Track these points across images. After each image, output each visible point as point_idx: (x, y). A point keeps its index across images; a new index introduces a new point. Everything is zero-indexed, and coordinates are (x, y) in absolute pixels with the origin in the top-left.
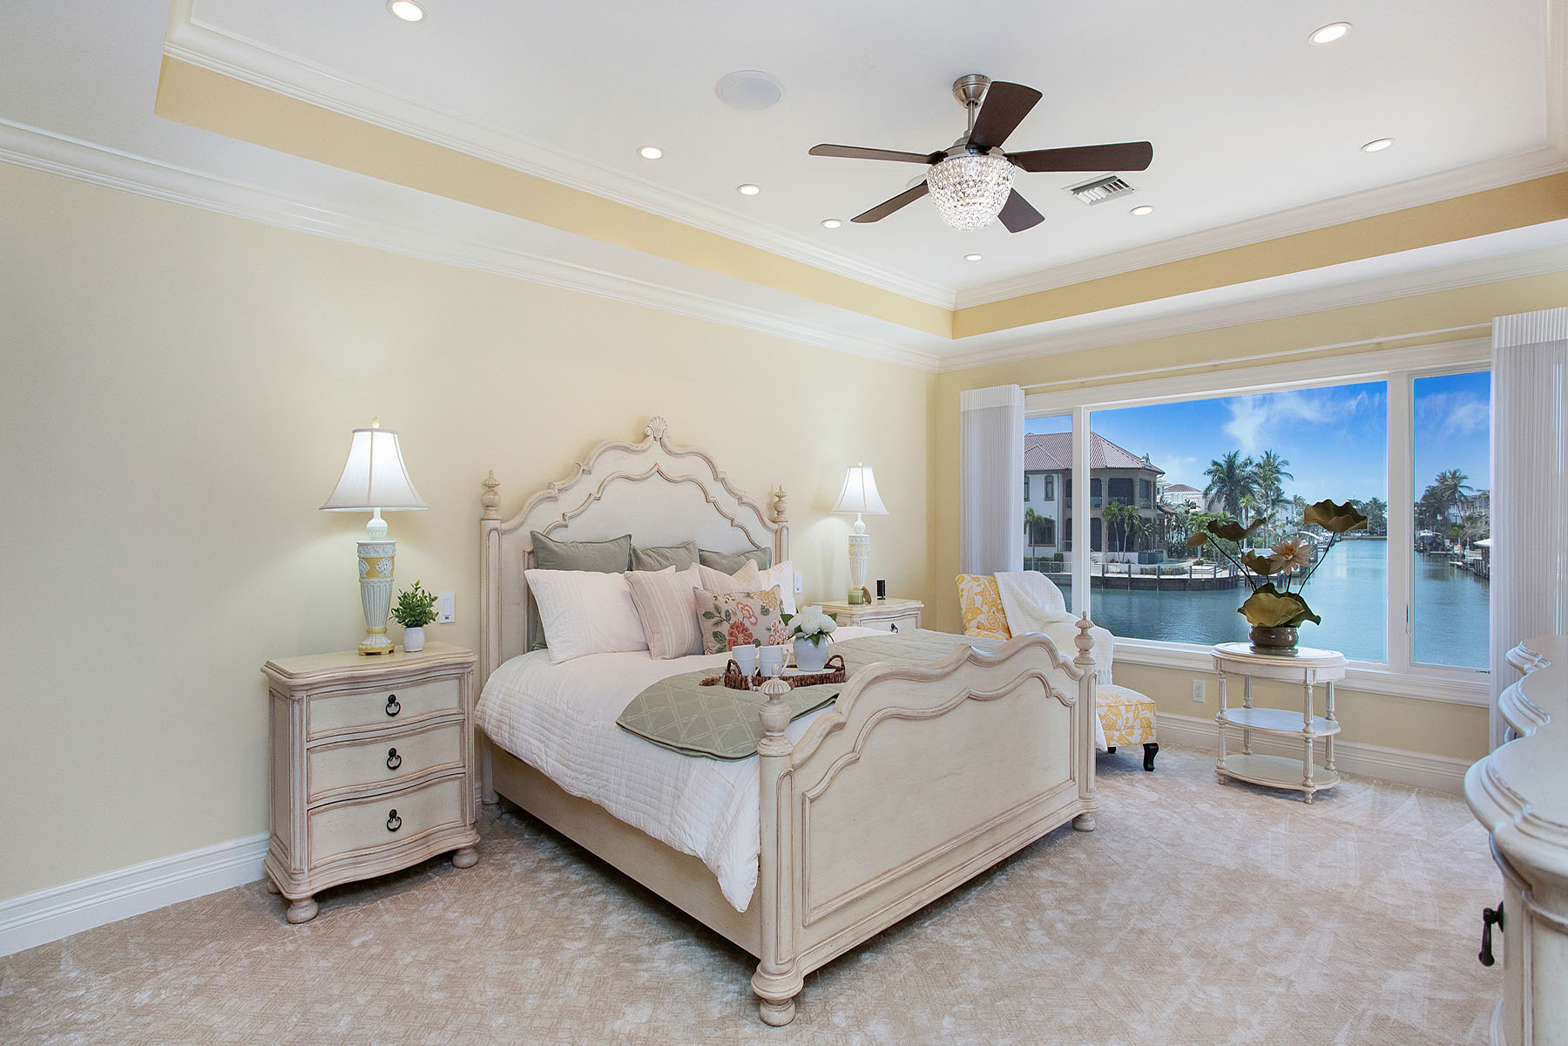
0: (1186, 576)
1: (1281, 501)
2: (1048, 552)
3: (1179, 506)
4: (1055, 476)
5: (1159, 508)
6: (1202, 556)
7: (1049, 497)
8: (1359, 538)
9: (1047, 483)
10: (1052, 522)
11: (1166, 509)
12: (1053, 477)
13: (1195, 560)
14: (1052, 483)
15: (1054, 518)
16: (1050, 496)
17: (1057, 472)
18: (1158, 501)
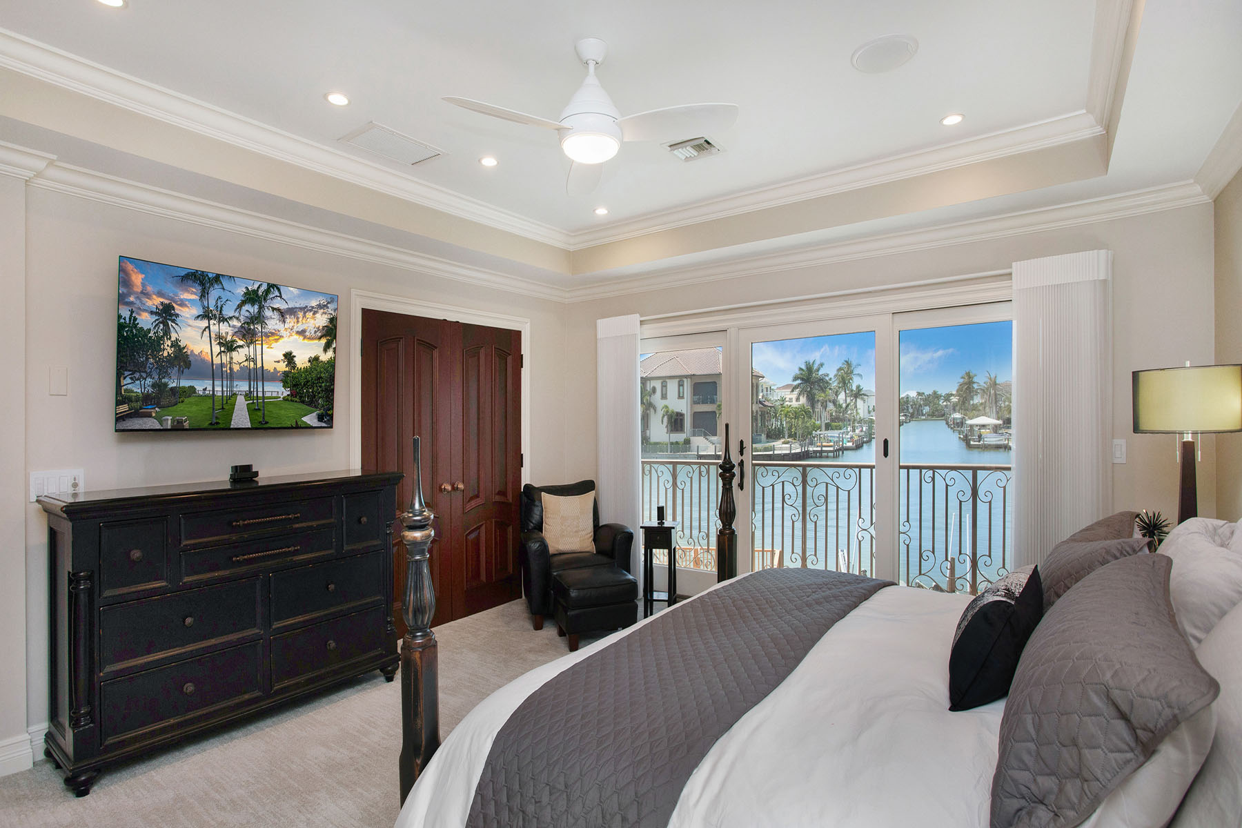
0: (771, 453)
1: (861, 395)
2: (679, 437)
3: (776, 401)
4: (685, 380)
5: (761, 402)
6: (789, 437)
7: (681, 397)
8: (924, 420)
9: (679, 386)
10: (682, 415)
11: (766, 403)
12: (683, 381)
13: (782, 440)
14: (683, 385)
15: (684, 412)
16: (681, 395)
17: (686, 377)
18: (760, 397)
